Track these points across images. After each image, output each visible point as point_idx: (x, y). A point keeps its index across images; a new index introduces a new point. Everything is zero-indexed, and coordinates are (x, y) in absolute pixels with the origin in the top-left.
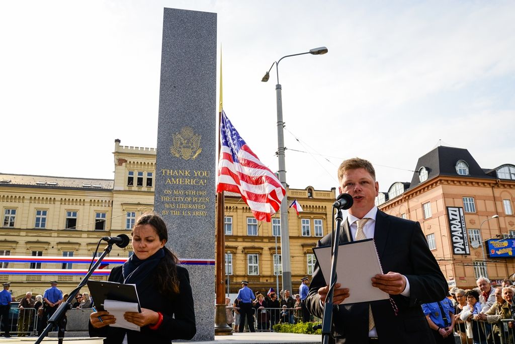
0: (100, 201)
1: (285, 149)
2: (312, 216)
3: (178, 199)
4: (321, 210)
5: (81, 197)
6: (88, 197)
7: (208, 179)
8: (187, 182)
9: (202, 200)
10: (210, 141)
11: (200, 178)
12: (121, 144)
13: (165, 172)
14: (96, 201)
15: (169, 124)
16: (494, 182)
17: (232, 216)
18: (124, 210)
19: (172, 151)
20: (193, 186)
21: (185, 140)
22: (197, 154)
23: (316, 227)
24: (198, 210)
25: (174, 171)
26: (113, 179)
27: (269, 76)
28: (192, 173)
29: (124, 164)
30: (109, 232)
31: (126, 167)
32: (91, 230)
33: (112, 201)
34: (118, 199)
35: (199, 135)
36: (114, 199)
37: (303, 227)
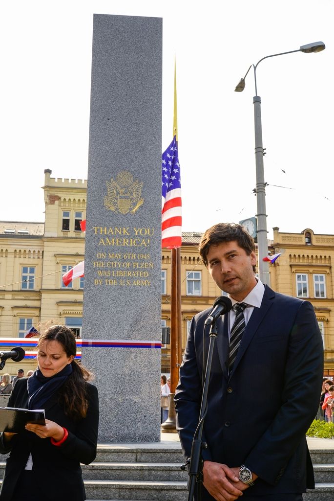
0: (27, 252)
1: (266, 184)
2: (311, 270)
3: (114, 264)
4: (323, 262)
5: (3, 246)
6: (12, 246)
7: (152, 238)
8: (125, 242)
9: (144, 266)
10: (154, 189)
11: (142, 238)
12: (52, 176)
13: (97, 230)
14: (22, 251)
15: (102, 168)
17: (201, 271)
18: (58, 263)
19: (106, 203)
20: (133, 248)
21: (122, 189)
22: (137, 206)
23: (317, 285)
24: (140, 278)
25: (108, 229)
26: (43, 221)
27: (244, 84)
28: (131, 232)
29: (57, 202)
30: (40, 292)
31: (60, 206)
32: (17, 289)
33: (43, 252)
34: (51, 249)
35: (140, 181)
36: (45, 249)
37: (298, 284)
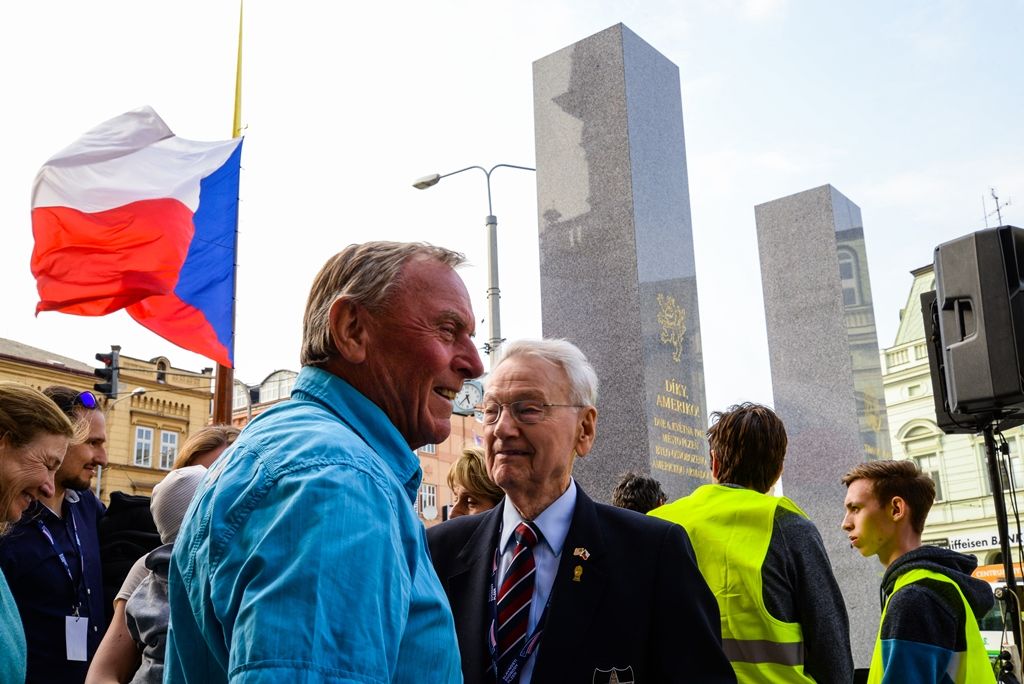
2: (160, 423)
4: (178, 412)
37: (138, 444)
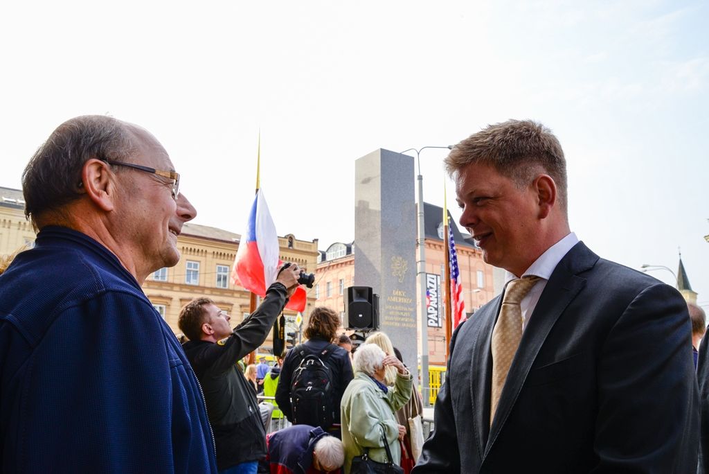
16: (472, 251)
